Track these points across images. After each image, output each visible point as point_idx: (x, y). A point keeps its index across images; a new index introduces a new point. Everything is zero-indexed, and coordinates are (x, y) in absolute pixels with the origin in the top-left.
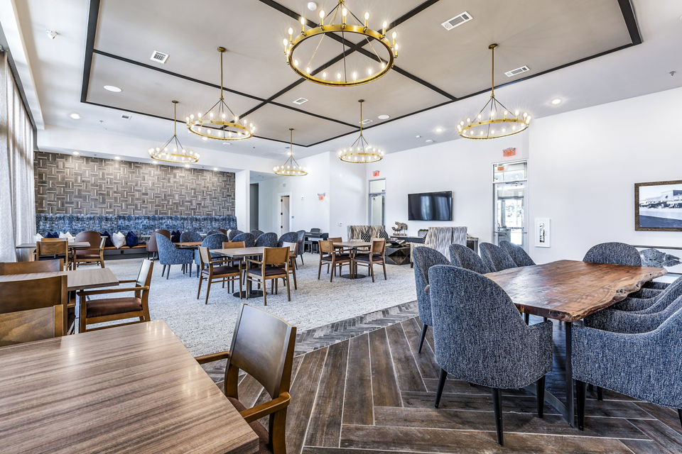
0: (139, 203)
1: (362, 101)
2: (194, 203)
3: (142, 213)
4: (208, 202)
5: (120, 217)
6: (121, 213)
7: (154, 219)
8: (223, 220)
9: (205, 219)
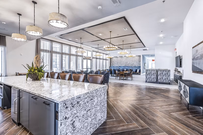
0: (122, 64)
1: (123, 41)
2: (132, 63)
3: (123, 66)
4: (135, 63)
5: (119, 67)
6: (120, 66)
7: (124, 67)
8: (138, 67)
9: (134, 67)
